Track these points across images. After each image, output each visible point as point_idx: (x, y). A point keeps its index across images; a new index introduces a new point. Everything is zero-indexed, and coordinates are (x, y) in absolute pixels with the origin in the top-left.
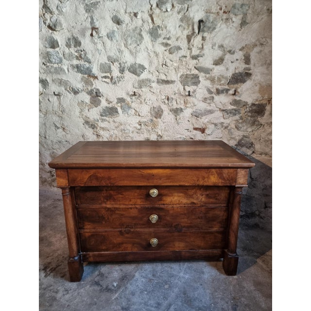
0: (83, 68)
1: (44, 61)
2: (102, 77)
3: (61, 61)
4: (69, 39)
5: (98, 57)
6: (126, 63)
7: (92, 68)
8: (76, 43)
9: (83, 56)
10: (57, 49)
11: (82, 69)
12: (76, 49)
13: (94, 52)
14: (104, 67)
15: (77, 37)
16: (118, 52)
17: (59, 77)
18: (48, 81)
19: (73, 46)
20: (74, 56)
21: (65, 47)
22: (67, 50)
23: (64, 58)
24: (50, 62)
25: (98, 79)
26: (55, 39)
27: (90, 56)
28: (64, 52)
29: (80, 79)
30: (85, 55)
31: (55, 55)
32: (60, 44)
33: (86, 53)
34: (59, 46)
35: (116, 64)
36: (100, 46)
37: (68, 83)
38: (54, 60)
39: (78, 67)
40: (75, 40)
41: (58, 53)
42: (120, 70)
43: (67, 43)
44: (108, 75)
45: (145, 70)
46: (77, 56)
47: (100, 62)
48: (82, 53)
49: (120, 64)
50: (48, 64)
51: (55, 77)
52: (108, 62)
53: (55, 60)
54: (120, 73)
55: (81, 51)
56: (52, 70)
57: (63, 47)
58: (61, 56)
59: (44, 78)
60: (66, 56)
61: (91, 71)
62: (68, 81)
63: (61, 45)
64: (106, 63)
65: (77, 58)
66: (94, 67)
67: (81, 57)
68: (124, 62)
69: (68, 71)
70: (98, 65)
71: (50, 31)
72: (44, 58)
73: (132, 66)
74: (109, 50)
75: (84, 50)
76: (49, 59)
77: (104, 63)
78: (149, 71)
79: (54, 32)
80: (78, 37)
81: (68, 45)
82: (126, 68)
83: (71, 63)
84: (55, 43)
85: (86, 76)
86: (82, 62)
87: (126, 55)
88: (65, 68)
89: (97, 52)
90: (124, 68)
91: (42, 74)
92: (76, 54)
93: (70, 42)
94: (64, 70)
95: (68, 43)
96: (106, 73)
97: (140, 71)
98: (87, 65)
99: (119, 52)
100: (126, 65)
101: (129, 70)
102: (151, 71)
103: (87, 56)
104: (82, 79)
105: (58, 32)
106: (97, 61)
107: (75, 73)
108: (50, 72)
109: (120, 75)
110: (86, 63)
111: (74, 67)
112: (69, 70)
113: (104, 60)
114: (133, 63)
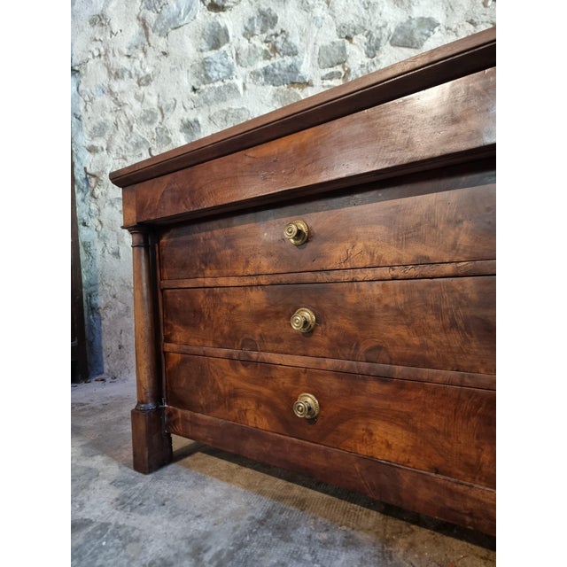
0: (280, 69)
1: (194, 82)
2: (323, 79)
3: (230, 74)
4: (251, 20)
5: (315, 35)
6: (384, 26)
7: (301, 63)
8: (265, 22)
9: (279, 46)
10: (224, 48)
11: (277, 72)
12: (265, 36)
13: (305, 27)
14: (328, 54)
15: (270, 9)
16: (363, 10)
17: (224, 106)
18: (200, 123)
19: (257, 32)
20: (260, 52)
21: (242, 38)
22: (245, 44)
23: (238, 63)
24: (208, 79)
25: (312, 86)
26: (222, 25)
27: (295, 40)
28: (237, 50)
29: (271, 97)
30: (285, 40)
31: (218, 61)
32: (230, 34)
33: (287, 35)
34: (228, 40)
35: (360, 38)
36: (320, 11)
37: (244, 113)
38: (215, 74)
39: (266, 72)
40: (265, 16)
41: (226, 56)
42: (369, 48)
43: (246, 28)
44: (339, 68)
45: (436, 29)
46: (266, 51)
47: (319, 43)
48: (279, 39)
49: (369, 34)
50: (203, 87)
51: (215, 109)
52: (338, 40)
53: (219, 72)
54: (368, 56)
55: (276, 35)
56: (211, 96)
57: (236, 40)
58: (231, 60)
59: (191, 119)
60: (243, 57)
61: (297, 71)
62: (243, 109)
63: (234, 37)
64: (333, 43)
65: (267, 56)
66: (305, 59)
67: (274, 49)
68: (381, 24)
69: (245, 88)
70: (314, 53)
71: (213, 14)
72: (196, 75)
73: (399, 30)
74: (341, 12)
75: (282, 31)
76: (206, 75)
77: (328, 43)
78: (448, 29)
79: (221, 13)
80: (272, 8)
81: (249, 34)
82: (384, 40)
83: (252, 69)
84: (222, 33)
85: (284, 87)
86: (277, 60)
87: (384, 11)
88: (239, 83)
89: (313, 25)
90: (379, 40)
91: (189, 111)
92: (265, 46)
93: (253, 25)
94: (236, 88)
95: (249, 28)
96: (332, 67)
97: (422, 34)
98: (289, 60)
99: (366, 9)
100: (385, 32)
101: (391, 42)
102: (454, 27)
103: (289, 40)
104: (275, 96)
105: (228, 12)
106: (311, 45)
107: (260, 88)
108: (207, 102)
109: (367, 60)
110: (285, 58)
111: (259, 75)
112: (247, 85)
113: (329, 36)
114: (404, 21)
